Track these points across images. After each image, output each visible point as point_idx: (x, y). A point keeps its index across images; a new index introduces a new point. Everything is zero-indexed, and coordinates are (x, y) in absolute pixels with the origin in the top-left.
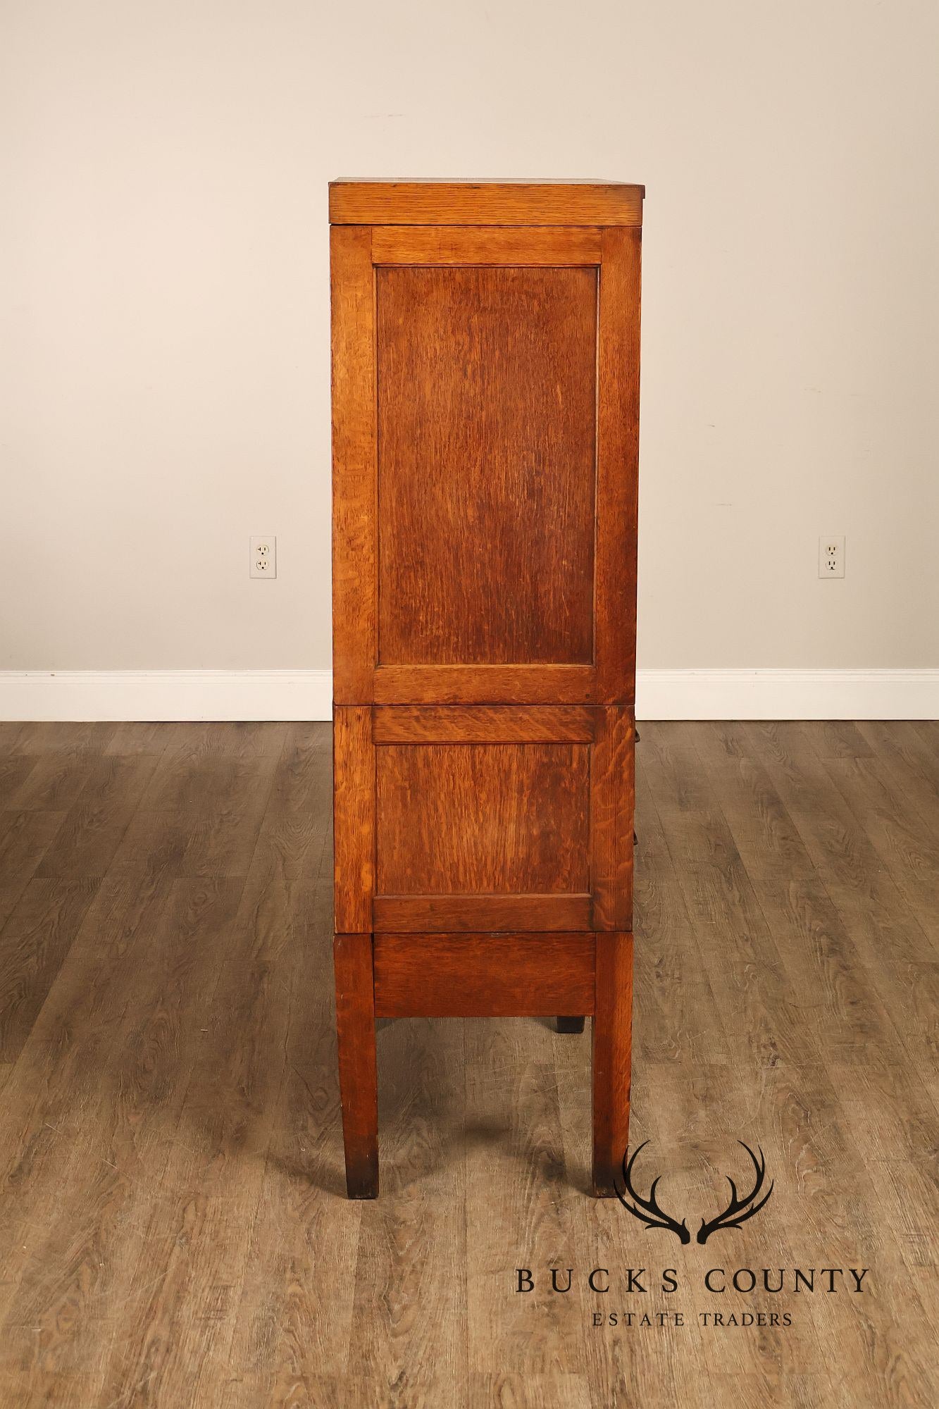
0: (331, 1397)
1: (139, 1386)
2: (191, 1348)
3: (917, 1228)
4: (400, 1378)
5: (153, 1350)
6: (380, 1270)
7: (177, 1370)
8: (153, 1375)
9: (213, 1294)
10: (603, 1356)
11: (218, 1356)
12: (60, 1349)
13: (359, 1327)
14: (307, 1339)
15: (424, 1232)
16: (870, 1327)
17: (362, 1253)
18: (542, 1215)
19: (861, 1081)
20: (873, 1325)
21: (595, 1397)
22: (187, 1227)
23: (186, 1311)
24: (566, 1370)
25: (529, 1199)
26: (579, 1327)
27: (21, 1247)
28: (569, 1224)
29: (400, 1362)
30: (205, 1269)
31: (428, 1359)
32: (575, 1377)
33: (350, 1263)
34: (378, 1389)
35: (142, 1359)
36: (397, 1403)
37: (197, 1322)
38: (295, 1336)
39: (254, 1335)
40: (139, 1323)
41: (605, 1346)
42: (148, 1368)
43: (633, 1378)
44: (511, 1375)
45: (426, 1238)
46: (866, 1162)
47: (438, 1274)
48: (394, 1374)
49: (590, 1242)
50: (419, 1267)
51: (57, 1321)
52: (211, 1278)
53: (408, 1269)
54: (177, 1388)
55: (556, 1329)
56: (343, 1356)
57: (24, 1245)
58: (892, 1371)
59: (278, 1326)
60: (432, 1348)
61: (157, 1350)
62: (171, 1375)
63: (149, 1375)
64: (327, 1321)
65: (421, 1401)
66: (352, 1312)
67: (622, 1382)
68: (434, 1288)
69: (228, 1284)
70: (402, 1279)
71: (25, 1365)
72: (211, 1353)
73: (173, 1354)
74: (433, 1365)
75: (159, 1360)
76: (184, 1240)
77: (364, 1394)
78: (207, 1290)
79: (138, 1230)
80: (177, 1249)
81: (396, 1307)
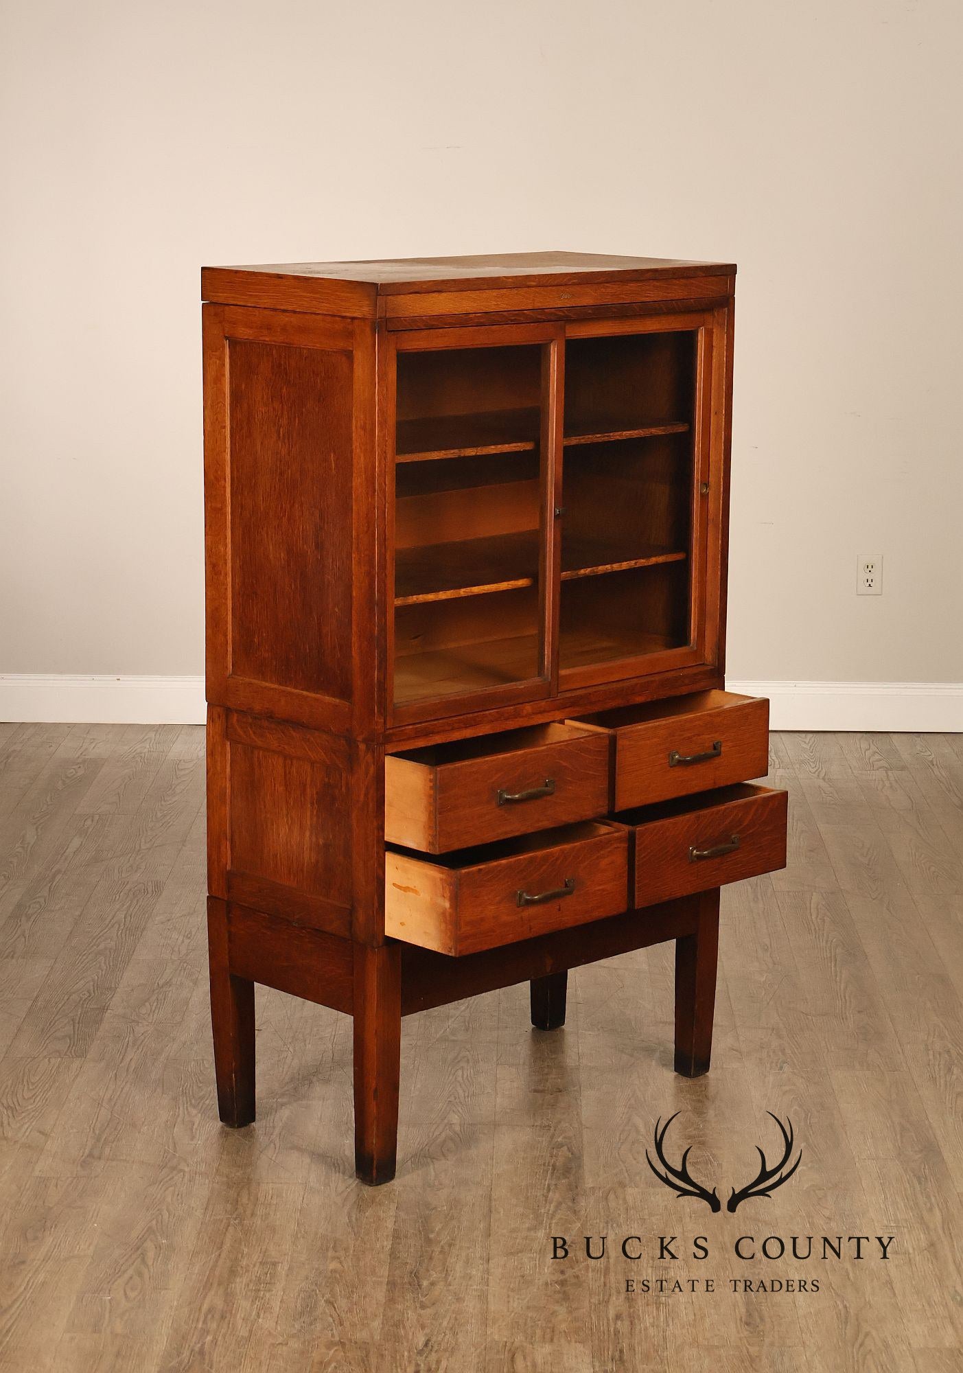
0: (364, 1361)
1: (197, 1349)
2: (242, 1316)
3: (897, 1221)
4: (426, 1345)
5: (210, 1316)
6: (412, 1250)
7: (230, 1335)
8: (209, 1338)
9: (263, 1269)
10: (606, 1328)
11: (267, 1323)
12: (128, 1314)
13: (391, 1300)
14: (346, 1310)
15: (452, 1218)
16: (845, 1307)
17: (396, 1236)
18: (559, 1204)
19: (860, 1085)
20: (848, 1305)
21: (597, 1364)
22: (241, 1210)
23: (239, 1284)
24: (573, 1340)
25: (549, 1190)
26: (586, 1304)
27: (93, 1225)
28: (583, 1212)
29: (427, 1331)
30: (256, 1247)
31: (452, 1329)
32: (580, 1347)
33: (385, 1243)
34: (406, 1354)
35: (200, 1325)
36: (422, 1365)
37: (249, 1293)
38: (335, 1308)
39: (299, 1305)
40: (197, 1293)
41: (608, 1320)
42: (205, 1332)
43: (632, 1348)
44: (525, 1344)
45: (454, 1222)
46: (857, 1160)
47: (464, 1254)
48: (421, 1340)
49: (601, 1228)
50: (446, 1248)
51: (125, 1291)
52: (261, 1255)
53: (437, 1249)
54: (230, 1350)
55: (566, 1305)
56: (376, 1324)
57: (94, 1223)
58: (861, 1345)
59: (320, 1297)
60: (456, 1319)
61: (213, 1316)
62: (224, 1338)
63: (206, 1338)
64: (363, 1295)
65: (444, 1364)
66: (386, 1287)
67: (621, 1351)
68: (459, 1267)
69: (276, 1260)
70: (431, 1258)
71: (96, 1329)
72: (260, 1320)
73: (227, 1320)
74: (455, 1334)
75: (214, 1325)
76: (237, 1221)
77: (394, 1358)
78: (258, 1264)
79: (196, 1211)
80: (231, 1229)
81: (425, 1283)
